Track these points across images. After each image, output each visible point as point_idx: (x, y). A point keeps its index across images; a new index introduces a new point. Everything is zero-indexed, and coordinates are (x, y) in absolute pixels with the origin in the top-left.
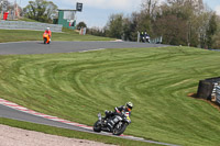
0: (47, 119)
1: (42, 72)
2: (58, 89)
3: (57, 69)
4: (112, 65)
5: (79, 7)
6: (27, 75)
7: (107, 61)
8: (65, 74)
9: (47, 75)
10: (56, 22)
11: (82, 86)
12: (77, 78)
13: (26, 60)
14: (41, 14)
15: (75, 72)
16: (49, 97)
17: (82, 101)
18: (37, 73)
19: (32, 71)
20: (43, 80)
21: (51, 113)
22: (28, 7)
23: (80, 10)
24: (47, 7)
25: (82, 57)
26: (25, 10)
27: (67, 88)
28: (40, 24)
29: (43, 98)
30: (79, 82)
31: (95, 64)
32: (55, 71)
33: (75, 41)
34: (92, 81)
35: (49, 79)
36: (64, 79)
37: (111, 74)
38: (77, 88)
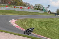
0: (38, 36)
1: (38, 23)
2: (41, 28)
3: (42, 23)
4: (56, 22)
5: (49, 6)
6: (34, 24)
7: (55, 21)
8: (44, 24)
9: (39, 24)
10: (42, 10)
11: (48, 27)
12: (47, 25)
13: (33, 20)
14: (38, 8)
15: (46, 24)
16: (39, 30)
17: (48, 31)
18: (36, 24)
19: (35, 23)
20: (38, 25)
21: (39, 34)
22: (35, 6)
23: (49, 7)
24: (40, 6)
25: (49, 20)
26: (34, 6)
27: (44, 28)
28: (38, 11)
29: (37, 30)
30: (47, 26)
31: (52, 22)
32: (41, 23)
33: (47, 15)
34: (51, 26)
35: (39, 25)
36: (43, 25)
37: (56, 25)
38: (47, 28)
